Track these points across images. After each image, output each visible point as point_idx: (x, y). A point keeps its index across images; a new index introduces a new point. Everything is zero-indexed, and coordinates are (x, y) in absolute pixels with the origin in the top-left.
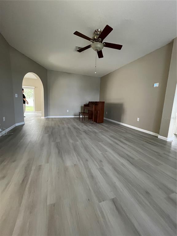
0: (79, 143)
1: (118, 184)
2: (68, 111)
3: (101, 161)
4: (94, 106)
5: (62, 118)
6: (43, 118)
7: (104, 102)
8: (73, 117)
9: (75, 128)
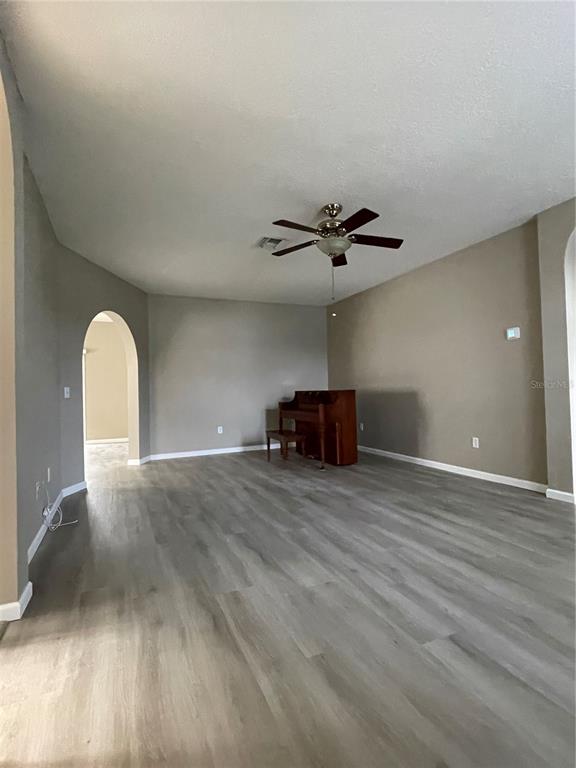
0: (306, 530)
1: (457, 612)
2: (220, 430)
3: (393, 570)
4: (321, 407)
5: (202, 457)
6: (135, 462)
7: (354, 391)
8: (238, 450)
9: (267, 487)
